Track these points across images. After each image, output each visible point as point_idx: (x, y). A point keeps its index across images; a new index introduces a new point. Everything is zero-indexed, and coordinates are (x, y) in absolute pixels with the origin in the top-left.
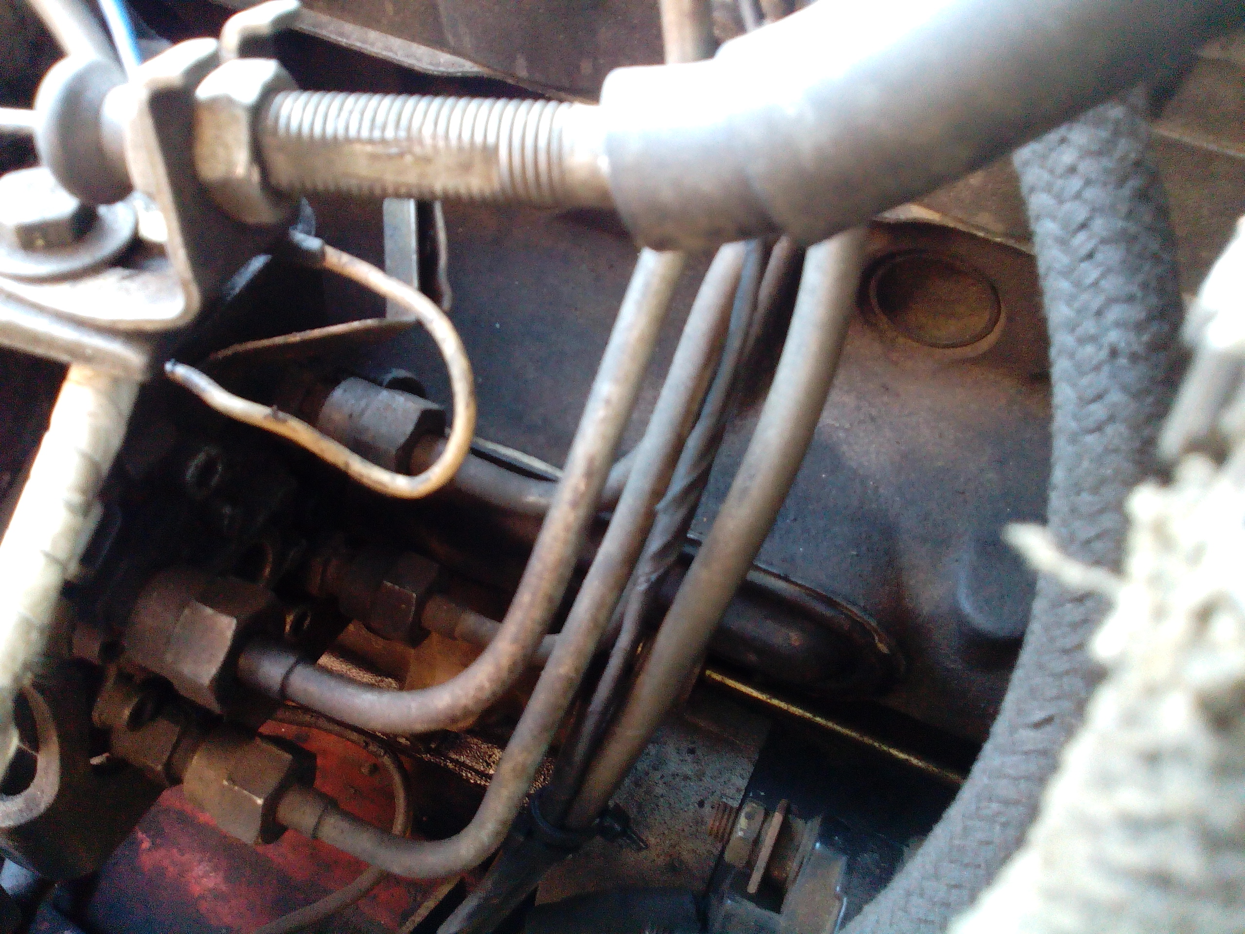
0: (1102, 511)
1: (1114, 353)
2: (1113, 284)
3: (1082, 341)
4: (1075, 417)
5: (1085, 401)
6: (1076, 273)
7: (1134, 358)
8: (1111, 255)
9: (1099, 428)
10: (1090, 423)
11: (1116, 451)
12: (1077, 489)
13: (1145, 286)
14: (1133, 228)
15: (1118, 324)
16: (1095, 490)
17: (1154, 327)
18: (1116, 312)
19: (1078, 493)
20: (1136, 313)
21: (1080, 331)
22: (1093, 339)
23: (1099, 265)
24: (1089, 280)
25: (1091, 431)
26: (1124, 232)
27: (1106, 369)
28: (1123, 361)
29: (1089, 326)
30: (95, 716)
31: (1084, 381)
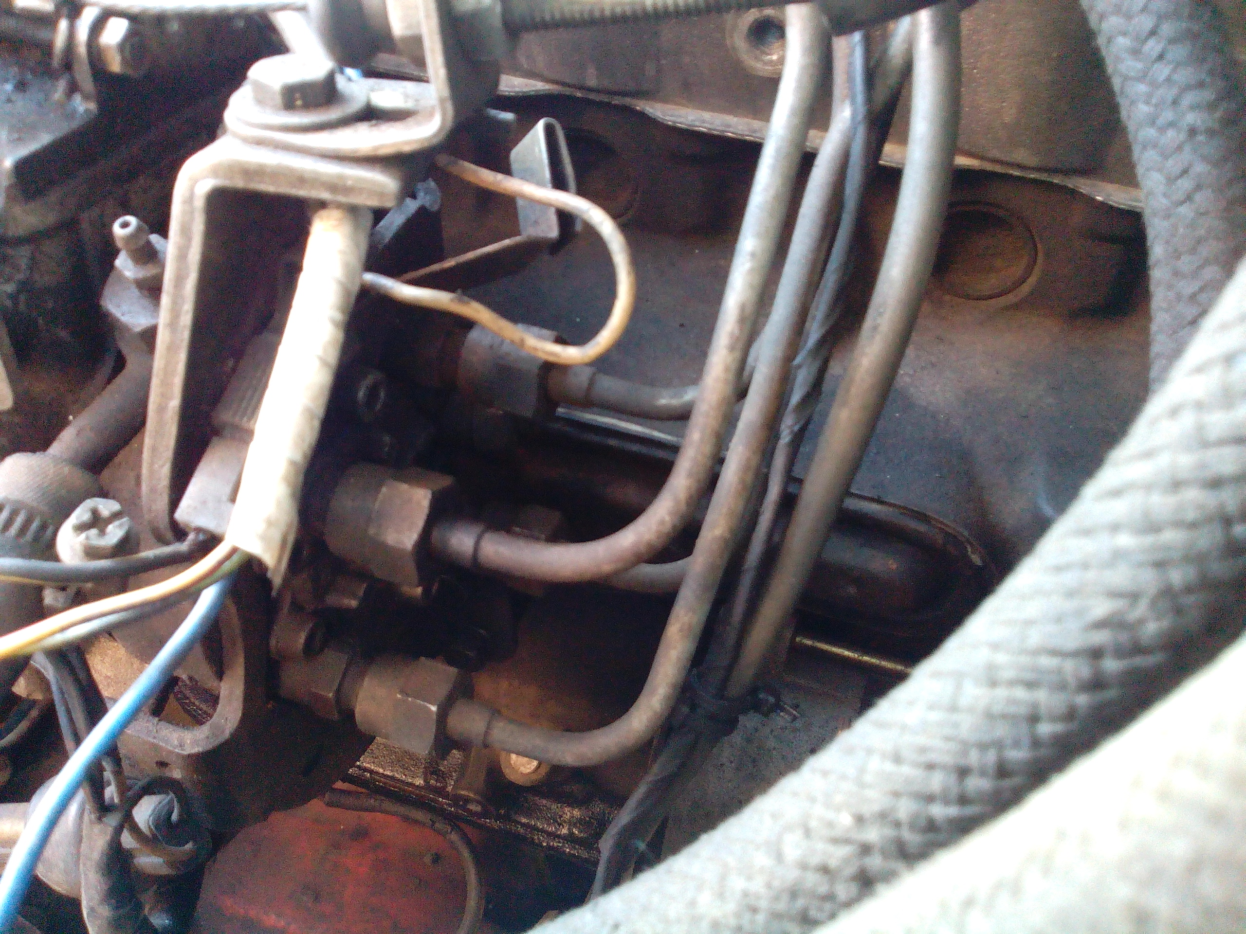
0: (1201, 267)
1: (1192, 132)
2: (1185, 75)
3: (1162, 130)
4: (1165, 195)
5: (1171, 180)
6: (1150, 74)
7: (1211, 133)
8: (1179, 52)
9: (1189, 198)
10: (1180, 195)
11: (1205, 214)
12: (1177, 254)
13: (1211, 73)
14: (1196, 28)
15: (1192, 108)
16: (1193, 251)
17: (1224, 105)
18: (1189, 98)
19: (1178, 258)
20: (1208, 95)
21: (1161, 121)
22: (1172, 124)
23: (1169, 62)
24: (1162, 78)
25: (1182, 203)
26: (1189, 30)
27: (1187, 148)
28: (1201, 138)
29: (1168, 115)
30: (273, 642)
31: (1170, 162)
